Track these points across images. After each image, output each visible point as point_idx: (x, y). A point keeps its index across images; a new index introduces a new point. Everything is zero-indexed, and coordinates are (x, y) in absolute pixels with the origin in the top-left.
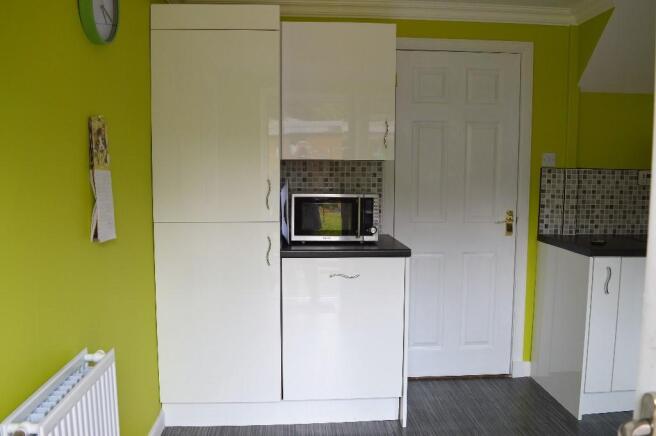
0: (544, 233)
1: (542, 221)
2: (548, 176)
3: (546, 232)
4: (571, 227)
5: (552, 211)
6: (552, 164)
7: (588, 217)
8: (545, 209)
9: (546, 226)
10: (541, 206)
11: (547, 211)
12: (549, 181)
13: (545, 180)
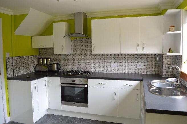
0: (9, 77)
1: (8, 73)
2: (8, 60)
3: (9, 76)
4: (16, 74)
5: (10, 70)
6: (9, 56)
7: (19, 70)
8: (8, 70)
9: (9, 75)
10: (7, 69)
11: (9, 70)
12: (9, 61)
13: (7, 61)
